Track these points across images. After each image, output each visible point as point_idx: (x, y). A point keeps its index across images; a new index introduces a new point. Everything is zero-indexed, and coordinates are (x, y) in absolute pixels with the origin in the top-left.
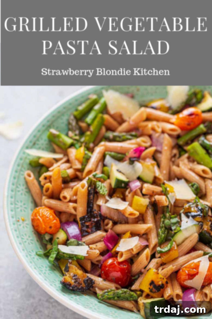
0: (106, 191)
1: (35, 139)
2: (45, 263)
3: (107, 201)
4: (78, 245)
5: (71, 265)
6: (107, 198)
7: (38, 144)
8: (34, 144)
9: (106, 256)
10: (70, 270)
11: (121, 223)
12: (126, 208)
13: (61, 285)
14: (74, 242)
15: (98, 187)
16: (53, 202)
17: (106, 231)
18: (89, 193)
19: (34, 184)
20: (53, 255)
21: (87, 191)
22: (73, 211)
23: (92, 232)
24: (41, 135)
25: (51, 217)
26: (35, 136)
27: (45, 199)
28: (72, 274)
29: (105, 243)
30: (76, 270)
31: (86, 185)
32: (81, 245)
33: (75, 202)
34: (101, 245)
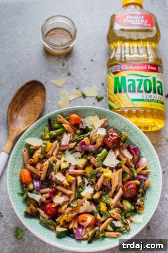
0: (57, 168)
1: (31, 132)
2: (21, 199)
3: (56, 174)
4: (37, 194)
5: (31, 204)
6: (57, 172)
7: (32, 135)
8: (30, 135)
9: (49, 201)
10: (30, 206)
11: (60, 185)
12: (63, 181)
13: (24, 214)
14: (35, 192)
15: (53, 166)
16: (32, 168)
17: (52, 187)
18: (48, 169)
19: (26, 156)
20: (25, 196)
21: (48, 168)
22: (39, 175)
23: (45, 188)
24: (34, 131)
25: (28, 177)
26: (31, 131)
27: (28, 166)
28: (30, 208)
29: (50, 195)
30: (32, 206)
31: (48, 165)
32: (38, 194)
33: (42, 171)
34: (47, 195)
